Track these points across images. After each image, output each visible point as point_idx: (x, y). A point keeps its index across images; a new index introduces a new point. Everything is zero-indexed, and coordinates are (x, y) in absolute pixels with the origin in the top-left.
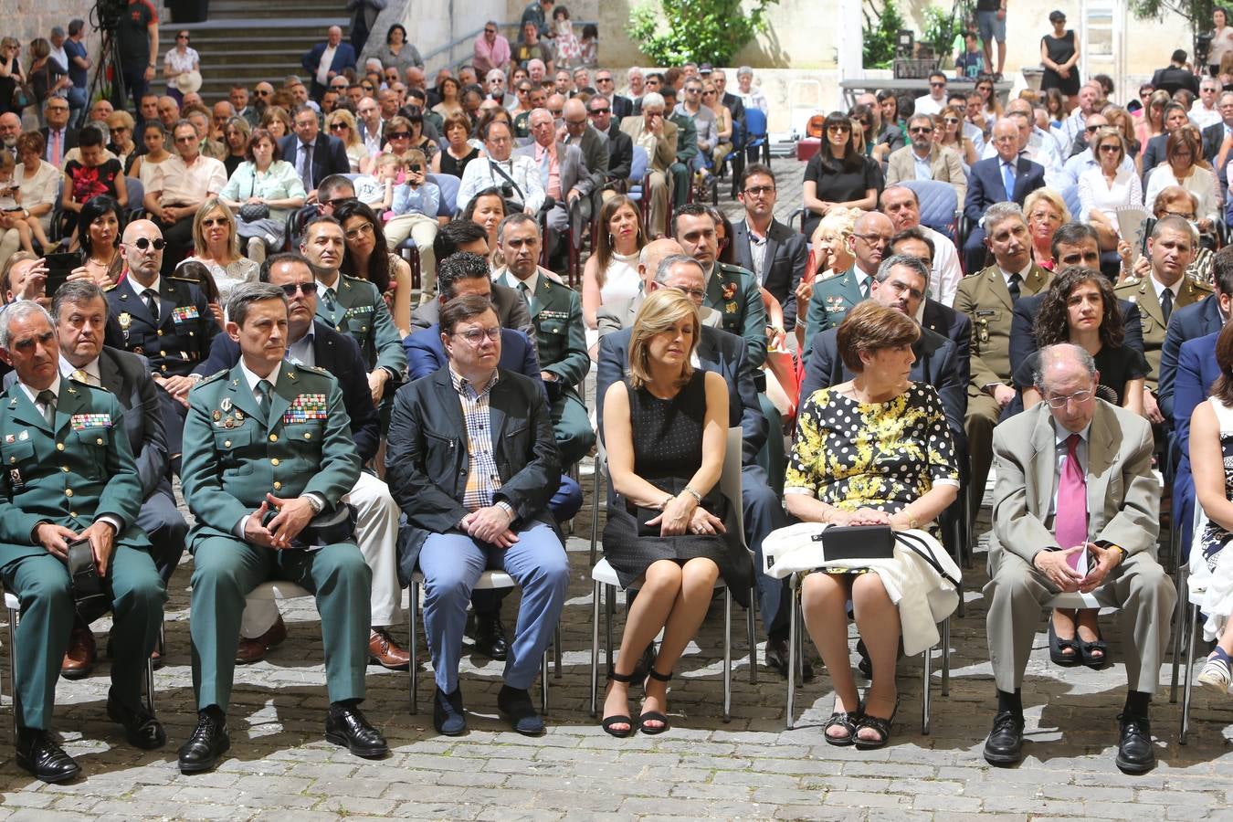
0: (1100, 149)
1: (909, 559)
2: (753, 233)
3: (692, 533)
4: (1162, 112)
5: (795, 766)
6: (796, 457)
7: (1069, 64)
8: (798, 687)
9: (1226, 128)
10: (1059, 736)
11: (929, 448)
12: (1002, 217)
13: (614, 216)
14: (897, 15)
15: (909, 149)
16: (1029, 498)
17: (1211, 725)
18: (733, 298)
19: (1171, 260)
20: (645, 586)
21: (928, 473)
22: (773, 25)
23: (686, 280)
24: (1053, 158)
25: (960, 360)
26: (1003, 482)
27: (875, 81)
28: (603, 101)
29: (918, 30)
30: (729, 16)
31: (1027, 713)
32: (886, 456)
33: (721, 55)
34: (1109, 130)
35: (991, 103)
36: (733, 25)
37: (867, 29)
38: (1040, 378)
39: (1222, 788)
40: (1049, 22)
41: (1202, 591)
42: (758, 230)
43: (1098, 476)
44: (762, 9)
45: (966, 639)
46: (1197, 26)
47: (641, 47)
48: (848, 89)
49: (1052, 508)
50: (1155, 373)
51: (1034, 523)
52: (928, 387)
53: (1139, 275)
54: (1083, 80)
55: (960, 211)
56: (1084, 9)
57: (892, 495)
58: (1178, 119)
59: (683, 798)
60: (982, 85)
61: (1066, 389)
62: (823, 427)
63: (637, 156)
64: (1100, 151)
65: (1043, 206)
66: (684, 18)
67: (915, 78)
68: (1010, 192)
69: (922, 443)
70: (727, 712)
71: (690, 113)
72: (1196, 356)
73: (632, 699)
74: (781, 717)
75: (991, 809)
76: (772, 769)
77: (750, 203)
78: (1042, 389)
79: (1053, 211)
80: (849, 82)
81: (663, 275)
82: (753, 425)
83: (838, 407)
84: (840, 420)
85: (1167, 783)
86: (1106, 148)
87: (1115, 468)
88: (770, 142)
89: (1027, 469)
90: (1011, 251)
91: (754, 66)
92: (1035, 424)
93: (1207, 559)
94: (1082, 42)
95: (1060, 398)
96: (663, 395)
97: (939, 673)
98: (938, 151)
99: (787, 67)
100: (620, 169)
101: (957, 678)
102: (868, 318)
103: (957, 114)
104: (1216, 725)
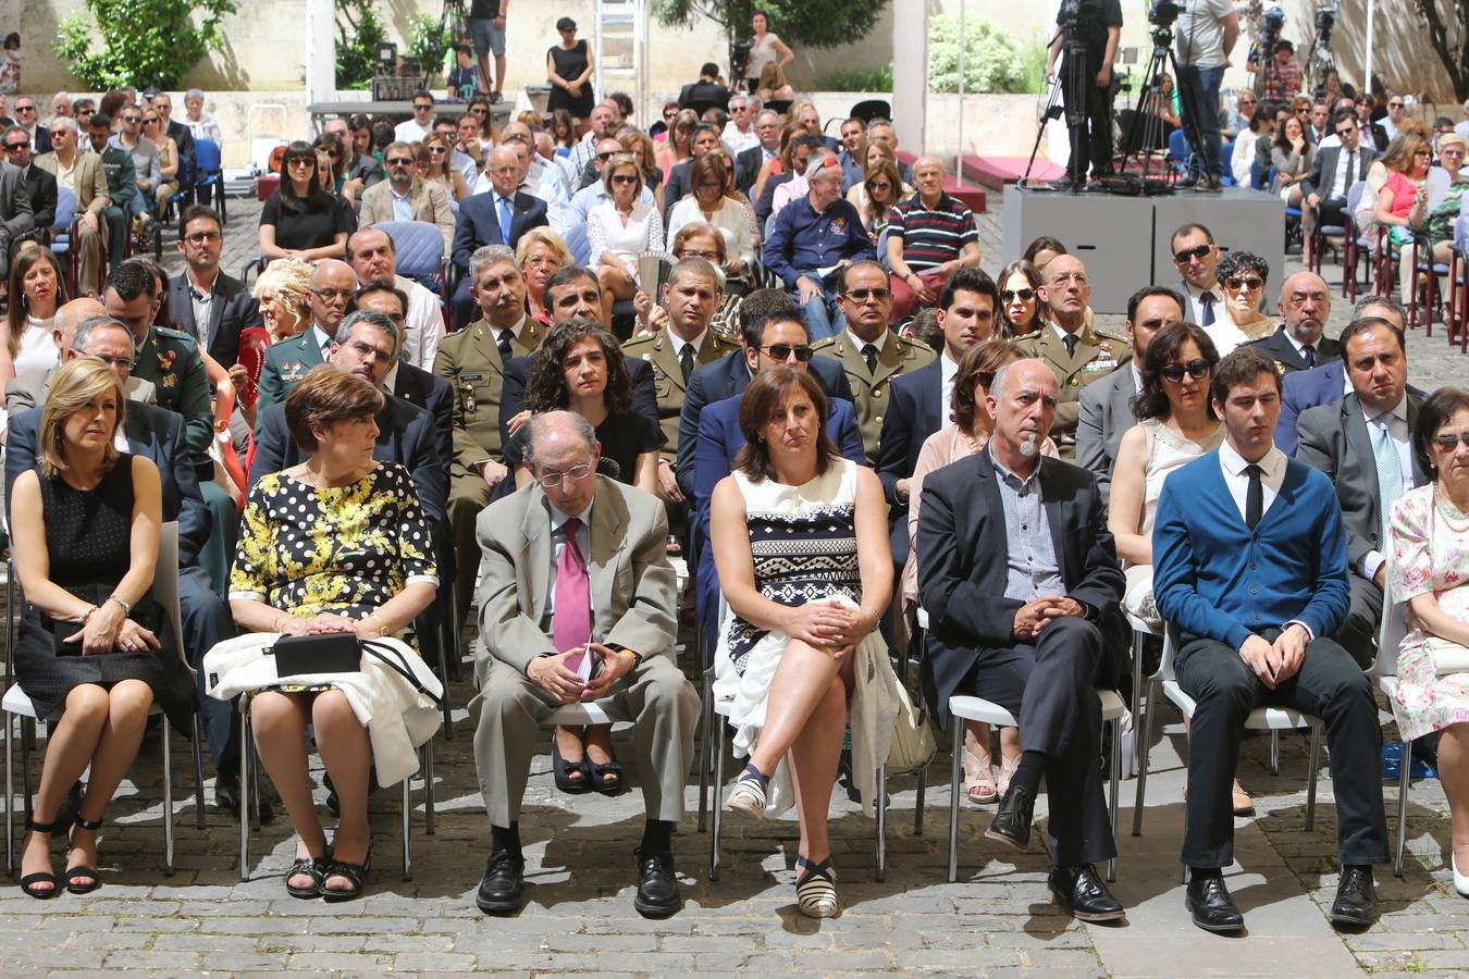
0: (612, 180)
1: (379, 672)
2: (196, 288)
3: (121, 651)
4: (689, 134)
5: (251, 925)
6: (241, 556)
7: (581, 80)
8: (254, 830)
9: (765, 152)
10: (566, 876)
11: (401, 539)
12: (491, 262)
13: (29, 273)
14: (377, 25)
15: (386, 184)
16: (521, 596)
17: (748, 857)
18: (172, 369)
19: (691, 309)
20: (66, 716)
21: (400, 569)
22: (230, 39)
23: (109, 347)
24: (558, 191)
25: (439, 435)
26: (490, 578)
27: (350, 104)
28: (21, 134)
29: (401, 42)
30: (177, 29)
31: (526, 851)
32: (349, 550)
33: (167, 76)
34: (624, 158)
35: (486, 128)
36: (182, 40)
37: (341, 42)
38: (530, 452)
39: (762, 930)
40: (557, 32)
41: (729, 698)
42: (202, 284)
43: (603, 565)
44: (216, 21)
45: (455, 766)
46: (734, 33)
47: (71, 67)
48: (317, 114)
49: (548, 606)
50: (673, 441)
51: (528, 625)
52: (398, 466)
53: (656, 328)
54: (597, 99)
55: (447, 256)
56: (598, 14)
57: (358, 597)
58: (707, 144)
59: (119, 969)
60: (476, 106)
61: (561, 464)
62: (273, 519)
63: (63, 199)
64: (613, 183)
65: (540, 249)
66: (122, 33)
67: (398, 99)
68: (506, 232)
69: (392, 533)
70: (170, 864)
71: (128, 147)
72: (720, 422)
73: (56, 853)
74: (235, 866)
75: (486, 966)
76: (226, 930)
77: (192, 253)
78: (533, 465)
79: (552, 254)
80: (319, 105)
81: (82, 342)
82: (193, 519)
83: (290, 494)
84: (293, 509)
85: (695, 926)
86: (620, 179)
87: (623, 556)
88: (225, 179)
89: (520, 562)
90: (501, 302)
91: (206, 89)
92: (527, 506)
93: (734, 661)
94: (596, 53)
95: (554, 474)
96: (81, 484)
97: (422, 808)
98: (421, 186)
99: (247, 90)
100: (43, 215)
101: (445, 813)
102: (322, 385)
103: (444, 142)
104: (754, 856)
